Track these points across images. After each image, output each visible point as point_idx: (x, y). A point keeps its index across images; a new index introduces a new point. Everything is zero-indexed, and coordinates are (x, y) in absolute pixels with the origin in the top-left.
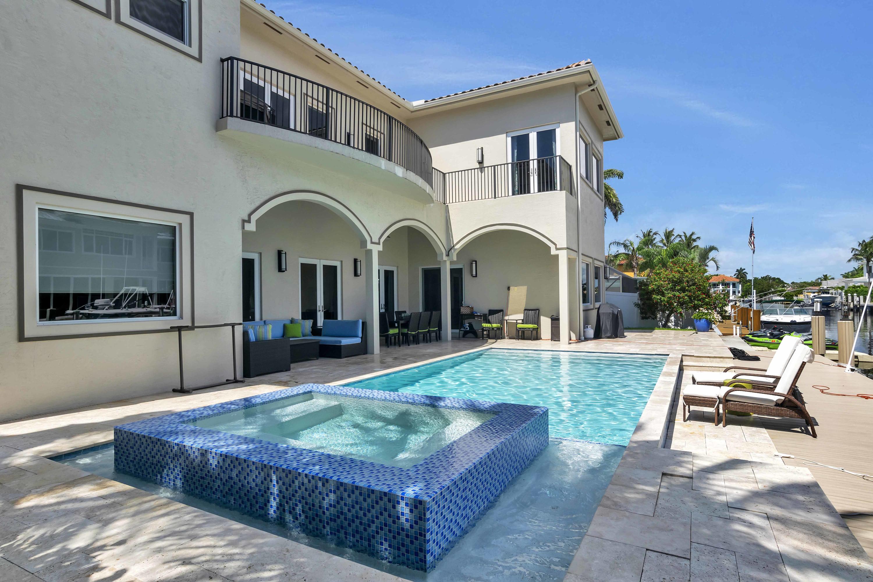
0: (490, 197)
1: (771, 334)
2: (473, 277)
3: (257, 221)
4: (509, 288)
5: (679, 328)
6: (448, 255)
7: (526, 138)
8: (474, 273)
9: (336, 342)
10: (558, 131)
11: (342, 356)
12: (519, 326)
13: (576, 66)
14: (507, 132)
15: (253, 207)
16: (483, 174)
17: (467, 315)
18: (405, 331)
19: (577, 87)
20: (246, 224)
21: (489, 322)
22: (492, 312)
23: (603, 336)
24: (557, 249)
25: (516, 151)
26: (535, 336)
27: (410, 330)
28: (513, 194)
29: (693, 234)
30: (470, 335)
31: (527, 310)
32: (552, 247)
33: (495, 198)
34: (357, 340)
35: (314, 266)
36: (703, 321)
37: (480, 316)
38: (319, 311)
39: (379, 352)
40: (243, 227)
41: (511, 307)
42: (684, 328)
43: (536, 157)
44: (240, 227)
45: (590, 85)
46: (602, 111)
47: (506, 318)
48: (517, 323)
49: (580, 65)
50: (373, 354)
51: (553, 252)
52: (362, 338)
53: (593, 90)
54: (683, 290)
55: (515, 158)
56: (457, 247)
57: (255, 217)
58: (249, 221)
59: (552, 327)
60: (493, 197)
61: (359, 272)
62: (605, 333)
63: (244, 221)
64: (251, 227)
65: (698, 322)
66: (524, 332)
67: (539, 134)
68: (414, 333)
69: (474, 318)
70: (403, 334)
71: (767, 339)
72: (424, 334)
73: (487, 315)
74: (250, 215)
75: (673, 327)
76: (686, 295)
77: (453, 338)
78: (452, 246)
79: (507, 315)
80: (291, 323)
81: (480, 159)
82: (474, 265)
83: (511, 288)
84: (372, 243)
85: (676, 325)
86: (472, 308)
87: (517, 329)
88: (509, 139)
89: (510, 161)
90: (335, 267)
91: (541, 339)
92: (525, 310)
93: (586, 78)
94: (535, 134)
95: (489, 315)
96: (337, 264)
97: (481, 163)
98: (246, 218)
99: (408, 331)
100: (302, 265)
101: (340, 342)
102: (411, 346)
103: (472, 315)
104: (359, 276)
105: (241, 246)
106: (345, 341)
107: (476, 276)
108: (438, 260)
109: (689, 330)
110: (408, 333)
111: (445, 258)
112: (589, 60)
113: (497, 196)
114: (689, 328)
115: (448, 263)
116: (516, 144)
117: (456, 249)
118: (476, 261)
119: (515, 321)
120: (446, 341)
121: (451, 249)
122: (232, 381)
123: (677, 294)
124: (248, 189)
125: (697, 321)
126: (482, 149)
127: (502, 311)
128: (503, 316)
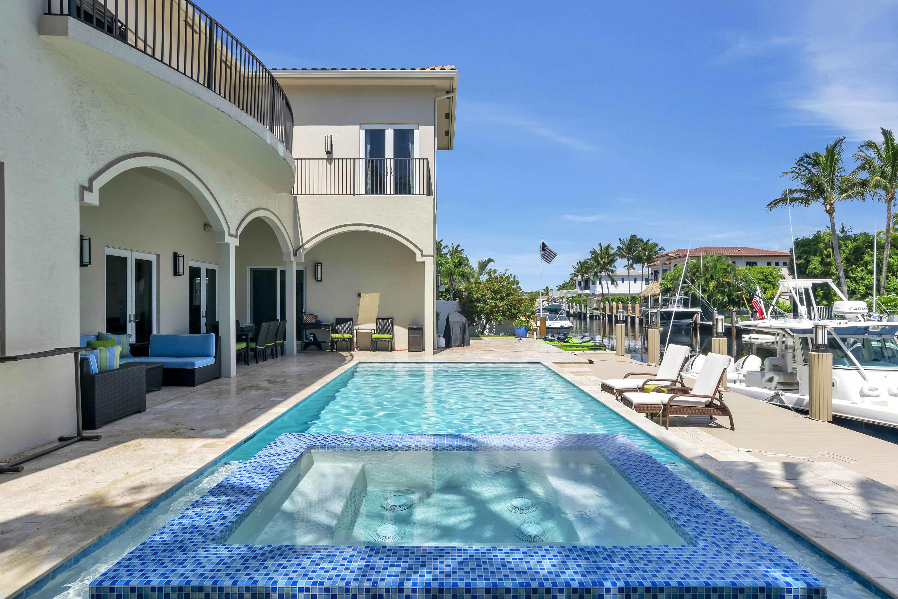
0: (349, 193)
1: (559, 338)
2: (317, 281)
3: (102, 190)
4: (359, 295)
5: (492, 334)
6: (295, 255)
7: (382, 133)
8: (319, 277)
9: (186, 364)
10: (416, 133)
11: (196, 383)
12: (374, 336)
13: (431, 69)
14: (360, 124)
15: (96, 168)
16: (332, 165)
17: (311, 324)
18: (253, 345)
19: (436, 90)
20: (86, 193)
21: (337, 332)
22: (340, 321)
23: (453, 345)
24: (423, 256)
25: (369, 146)
26: (389, 347)
27: (259, 344)
28: (366, 193)
29: (459, 246)
30: (312, 347)
31: (380, 319)
32: (418, 254)
33: (354, 194)
34: (210, 361)
35: (124, 260)
36: (523, 329)
37: (328, 326)
38: (130, 321)
39: (235, 375)
40: (82, 198)
41: (362, 315)
42: (496, 334)
43: (393, 157)
44: (78, 197)
45: (448, 92)
46: (447, 120)
47: (355, 328)
48: (372, 334)
49: (444, 69)
50: (229, 377)
51: (419, 258)
52: (215, 357)
53: (449, 98)
54: (502, 299)
55: (368, 153)
56: (308, 246)
57: (98, 184)
58: (90, 189)
59: (409, 337)
60: (352, 193)
61: (181, 271)
62: (455, 342)
63: (83, 189)
64: (93, 199)
65: (519, 329)
66: (377, 342)
67: (396, 131)
68: (263, 347)
69: (321, 328)
70: (252, 350)
71: (556, 342)
72: (272, 348)
73: (334, 325)
74: (91, 180)
75: (487, 334)
76: (505, 304)
77: (299, 351)
78: (301, 244)
79: (357, 325)
80: (98, 340)
81: (329, 149)
82: (319, 267)
83: (362, 295)
84: (230, 235)
85: (490, 331)
86: (316, 316)
87: (372, 340)
88: (363, 132)
89: (363, 156)
90: (150, 263)
91: (394, 350)
92: (377, 319)
93: (446, 84)
94: (392, 131)
95: (337, 324)
96: (152, 258)
97: (329, 153)
98: (86, 185)
99: (256, 345)
100: (108, 257)
101: (193, 364)
102: (260, 363)
103: (317, 325)
104: (181, 275)
105: (79, 227)
106: (200, 363)
107: (321, 281)
108: (284, 260)
109: (501, 336)
110: (256, 348)
111: (292, 258)
112: (453, 67)
113: (356, 193)
114: (501, 334)
115: (294, 264)
116: (369, 138)
117: (306, 249)
118: (321, 263)
119: (370, 331)
120: (292, 355)
121: (300, 248)
122: (75, 439)
123: (498, 302)
124: (89, 139)
125: (517, 328)
126: (331, 137)
127: (351, 319)
128: (352, 325)
